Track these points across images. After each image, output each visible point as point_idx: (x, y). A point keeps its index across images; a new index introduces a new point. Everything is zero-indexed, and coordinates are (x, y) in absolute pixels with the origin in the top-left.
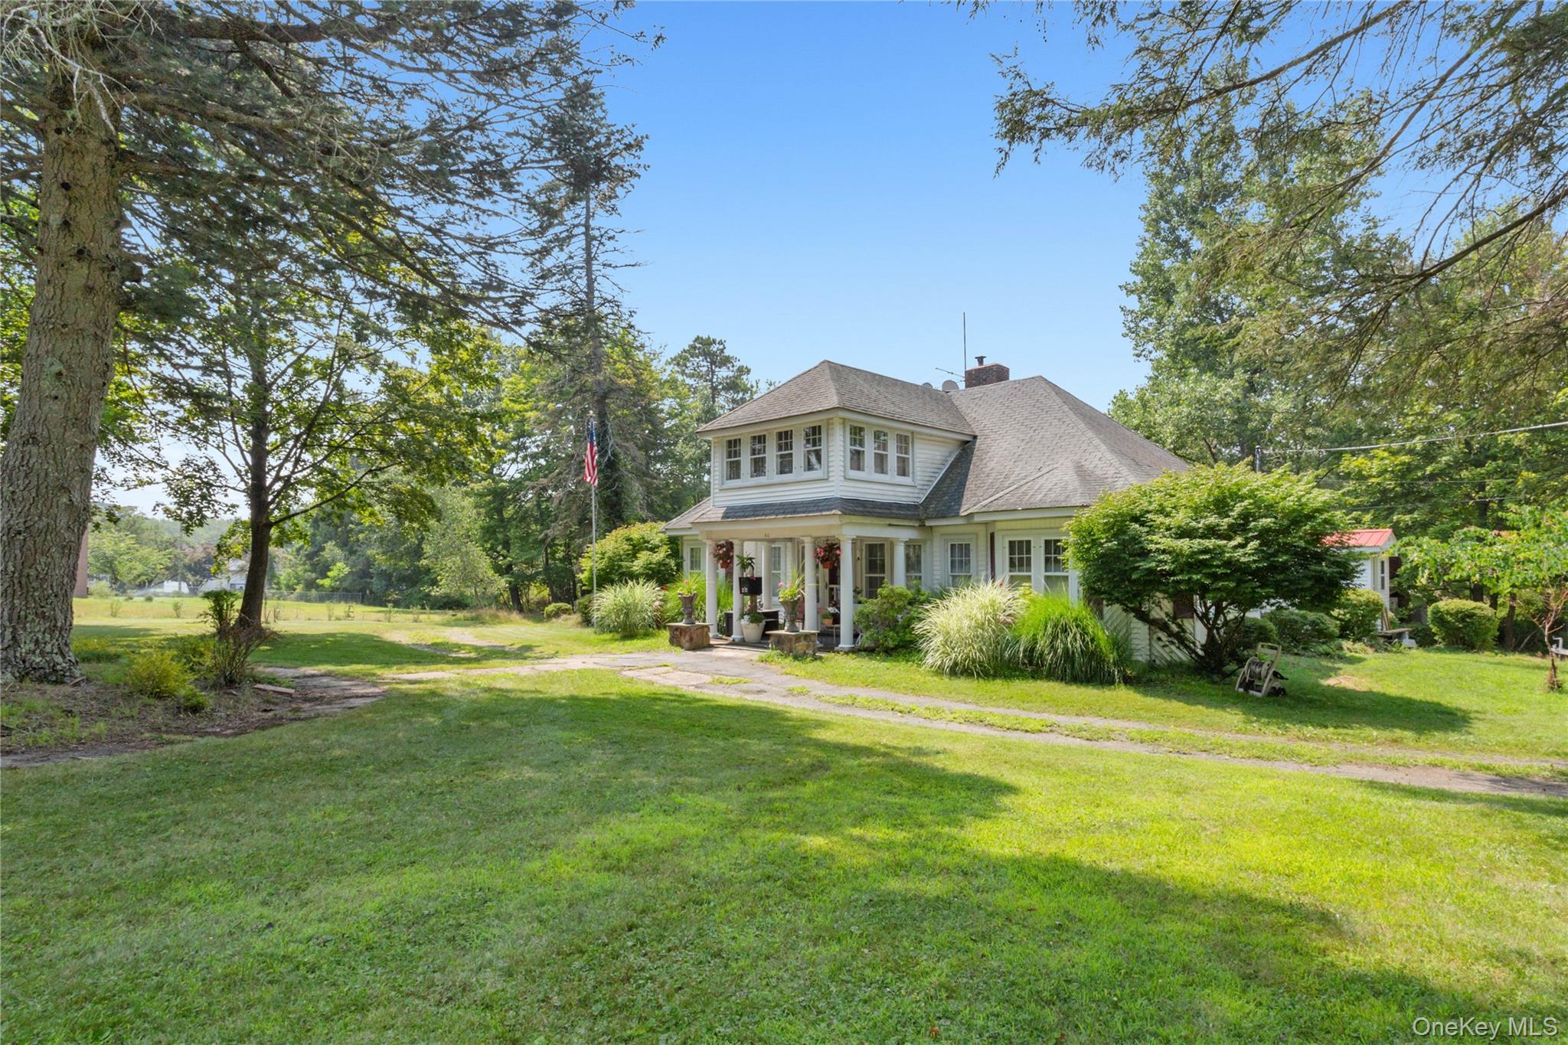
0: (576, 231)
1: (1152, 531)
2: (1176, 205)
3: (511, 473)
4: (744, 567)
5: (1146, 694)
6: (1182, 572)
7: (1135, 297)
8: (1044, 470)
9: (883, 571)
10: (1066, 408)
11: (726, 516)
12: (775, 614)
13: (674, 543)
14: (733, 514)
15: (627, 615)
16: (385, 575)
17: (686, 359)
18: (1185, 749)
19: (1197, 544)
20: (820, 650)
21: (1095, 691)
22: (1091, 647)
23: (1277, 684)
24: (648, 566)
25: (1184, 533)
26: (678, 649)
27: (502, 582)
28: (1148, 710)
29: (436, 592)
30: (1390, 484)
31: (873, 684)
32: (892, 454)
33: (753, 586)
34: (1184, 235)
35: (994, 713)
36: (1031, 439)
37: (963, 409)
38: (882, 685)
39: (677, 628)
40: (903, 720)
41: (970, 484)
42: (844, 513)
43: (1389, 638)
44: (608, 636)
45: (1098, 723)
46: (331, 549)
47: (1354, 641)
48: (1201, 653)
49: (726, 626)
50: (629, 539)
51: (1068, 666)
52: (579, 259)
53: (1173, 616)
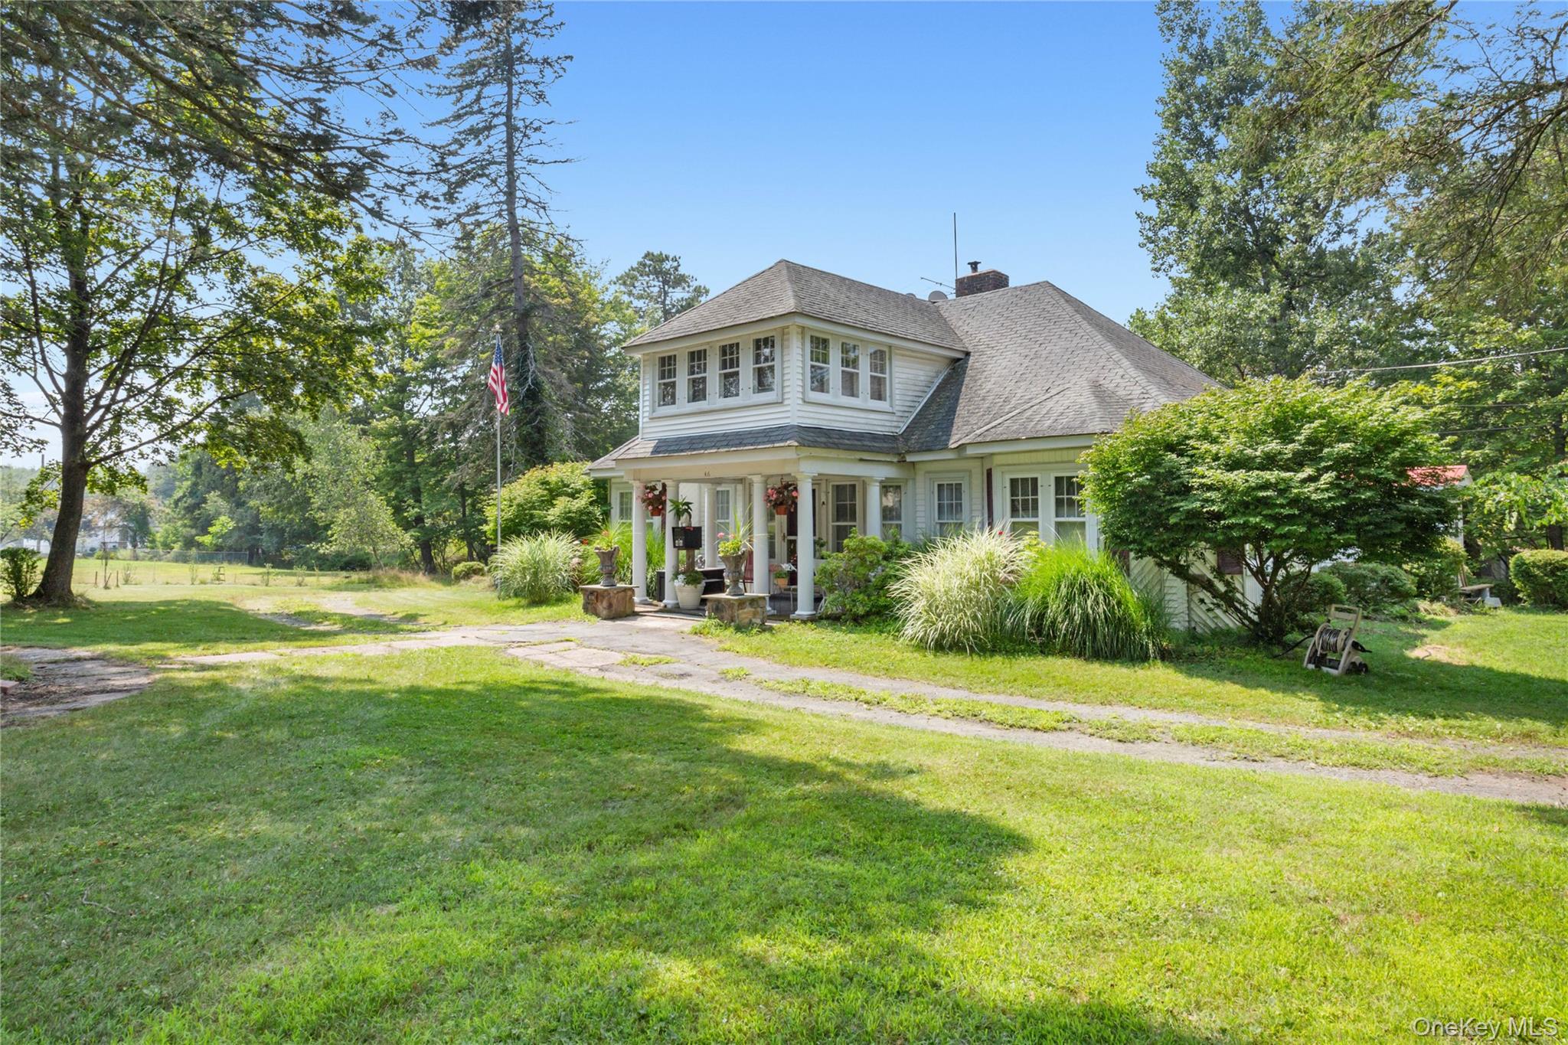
0: (495, 121)
1: (1194, 461)
2: (1198, 98)
3: (424, 409)
4: (679, 514)
5: (1190, 673)
6: (1234, 513)
7: (1152, 202)
8: (1053, 392)
9: (853, 518)
10: (1078, 317)
11: (656, 450)
12: (719, 574)
13: (601, 487)
14: (666, 448)
15: (535, 574)
16: (276, 530)
17: (634, 278)
18: (1254, 754)
19: (1255, 477)
20: (772, 618)
21: (1124, 670)
22: (1119, 613)
23: (1358, 658)
24: (567, 515)
25: (1235, 464)
26: (594, 618)
27: (408, 538)
28: (1197, 696)
29: (325, 549)
30: (1457, 415)
31: (834, 664)
32: (864, 372)
33: (690, 538)
34: (1208, 132)
35: (991, 702)
36: (1037, 355)
37: (954, 322)
38: (847, 664)
39: (592, 592)
40: (869, 715)
41: (961, 410)
42: (802, 445)
43: (1469, 597)
44: (513, 602)
45: (1134, 716)
46: (215, 500)
47: (1432, 601)
48: (1255, 618)
49: (656, 590)
50: (545, 483)
51: (1089, 638)
52: (499, 154)
53: (1219, 572)
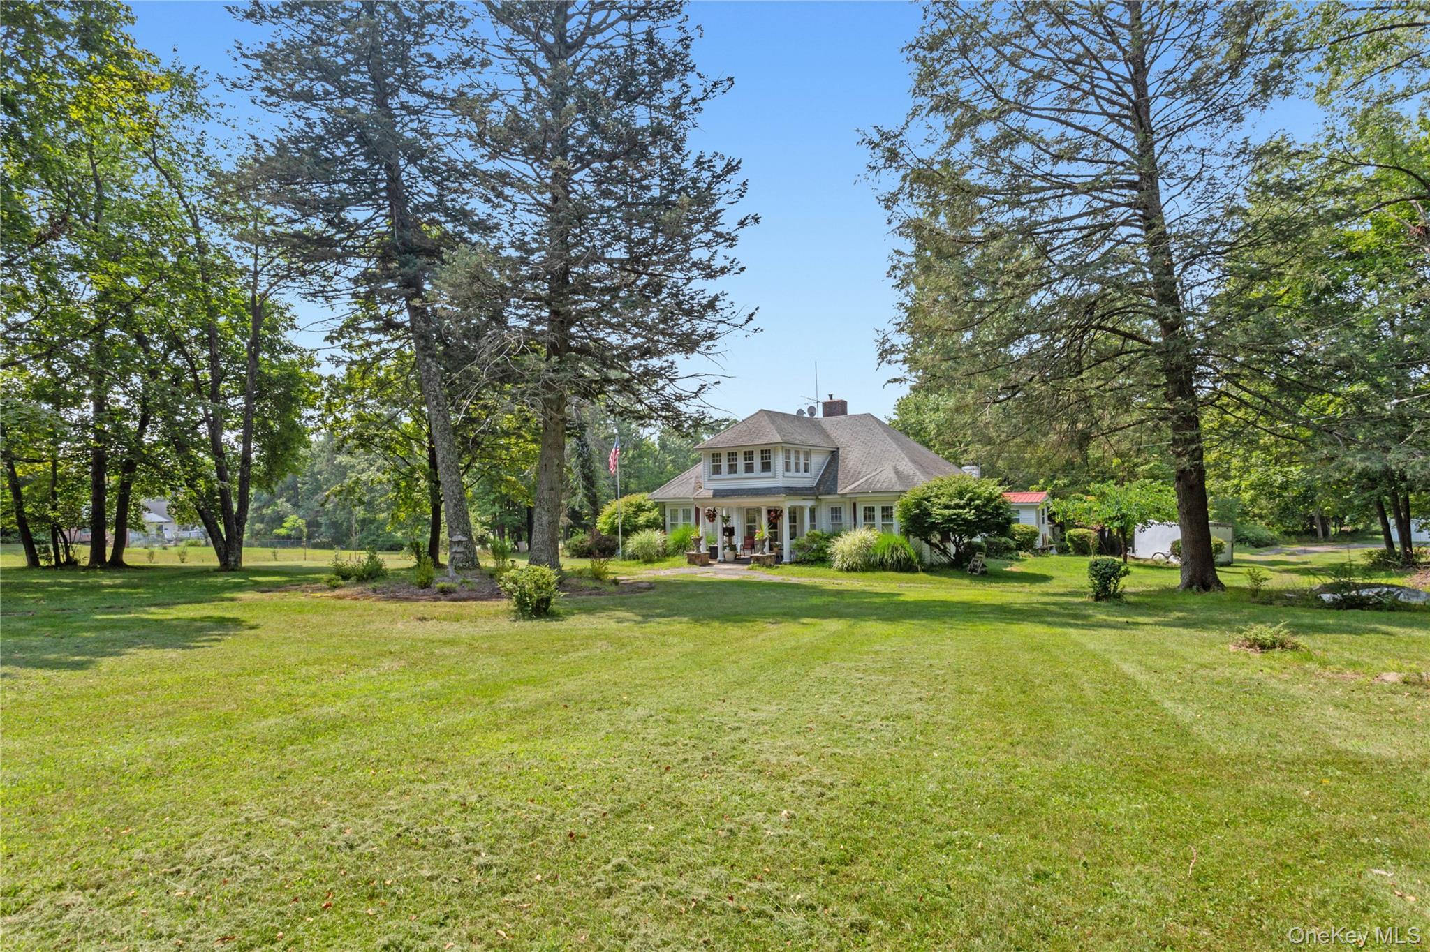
1: (933, 505)
4: (725, 521)
6: (945, 523)
8: (879, 471)
10: (885, 434)
15: (649, 549)
19: (951, 511)
20: (769, 563)
22: (908, 556)
23: (984, 570)
24: (648, 521)
25: (947, 507)
26: (694, 566)
32: (802, 462)
36: (869, 451)
37: (828, 431)
39: (690, 555)
41: (840, 476)
42: (787, 495)
43: (1043, 550)
44: (634, 562)
46: (284, 505)
47: (1023, 552)
48: (953, 558)
50: (631, 504)
51: (899, 565)
53: (941, 542)
